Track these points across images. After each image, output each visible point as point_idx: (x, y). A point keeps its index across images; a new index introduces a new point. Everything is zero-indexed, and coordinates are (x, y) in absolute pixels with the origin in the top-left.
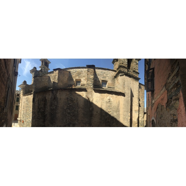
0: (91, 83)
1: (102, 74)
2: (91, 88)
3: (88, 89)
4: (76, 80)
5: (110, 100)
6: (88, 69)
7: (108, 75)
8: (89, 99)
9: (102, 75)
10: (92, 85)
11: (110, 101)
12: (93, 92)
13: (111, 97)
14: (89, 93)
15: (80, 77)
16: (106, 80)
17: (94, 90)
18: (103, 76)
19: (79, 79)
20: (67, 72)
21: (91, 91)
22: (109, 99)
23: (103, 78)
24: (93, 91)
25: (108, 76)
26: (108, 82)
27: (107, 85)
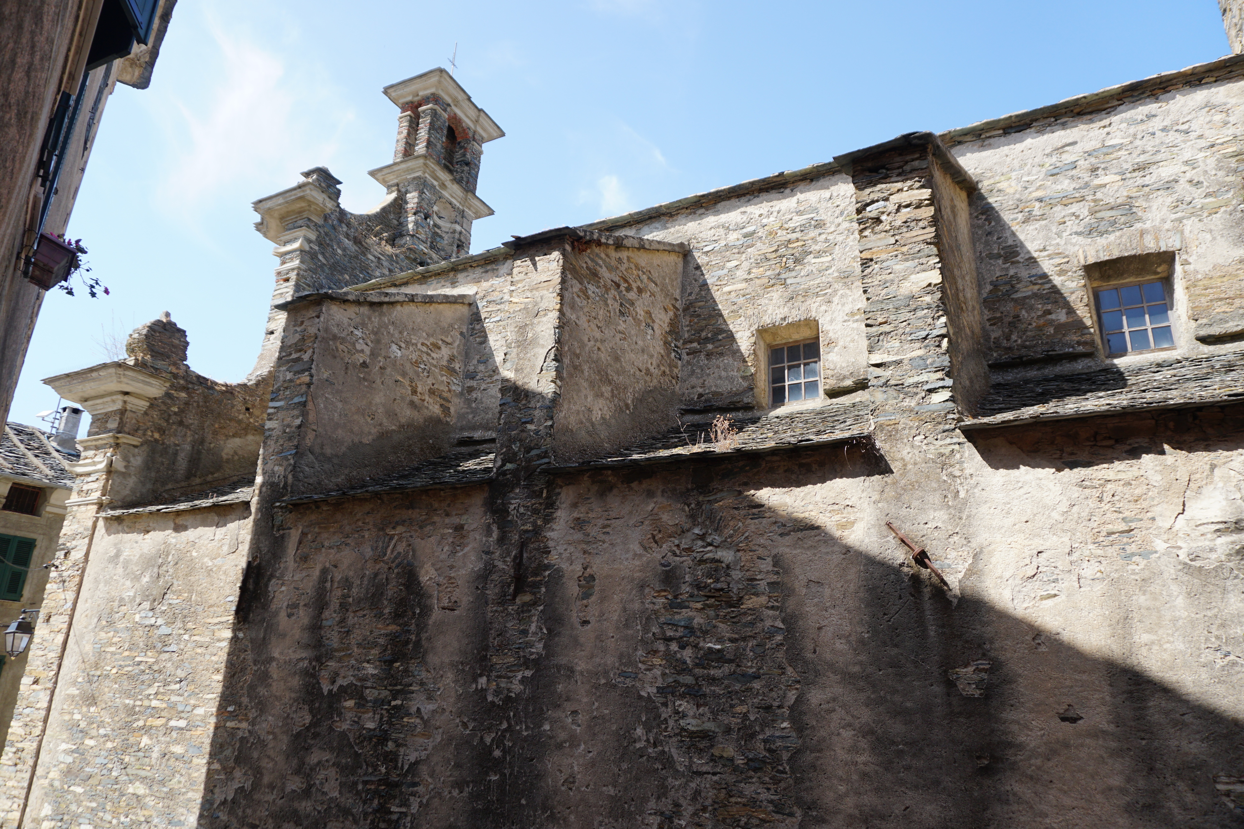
0: (921, 365)
1: (1065, 185)
2: (936, 419)
3: (893, 435)
4: (762, 332)
6: (867, 194)
7: (1165, 172)
8: (922, 558)
9: (1065, 200)
10: (932, 378)
14: (913, 486)
15: (806, 294)
16: (1150, 245)
17: (971, 434)
18: (1082, 209)
19: (795, 315)
20: (657, 259)
23: (1090, 232)
24: (970, 451)
25: (1169, 186)
26: (1186, 263)
27: (1184, 318)
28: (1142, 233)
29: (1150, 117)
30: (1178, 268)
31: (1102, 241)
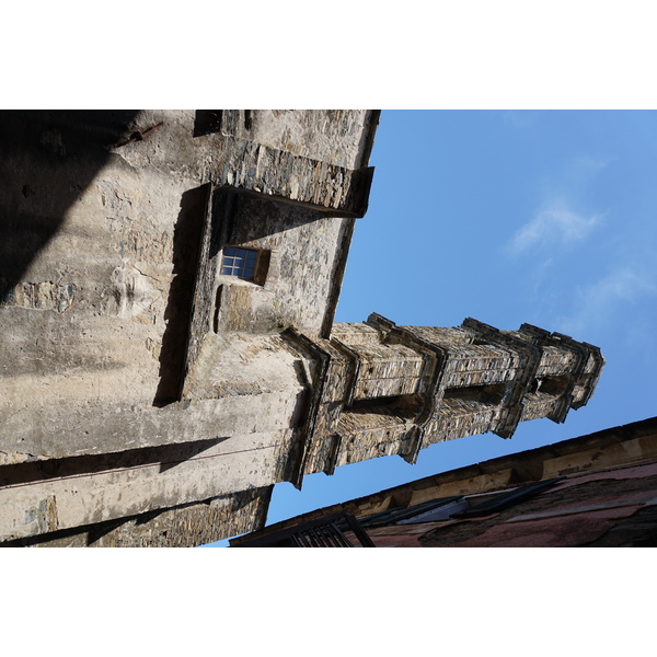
1: (310, 254)
2: (219, 172)
3: (216, 145)
5: (124, 300)
7: (299, 292)
8: (137, 137)
9: (303, 252)
11: (117, 295)
12: (191, 184)
13: (147, 304)
18: (297, 258)
21: (193, 168)
22: (131, 294)
23: (285, 258)
25: (292, 292)
26: (257, 289)
27: (233, 282)
28: (276, 277)
29: (323, 293)
30: (256, 286)
31: (279, 261)
